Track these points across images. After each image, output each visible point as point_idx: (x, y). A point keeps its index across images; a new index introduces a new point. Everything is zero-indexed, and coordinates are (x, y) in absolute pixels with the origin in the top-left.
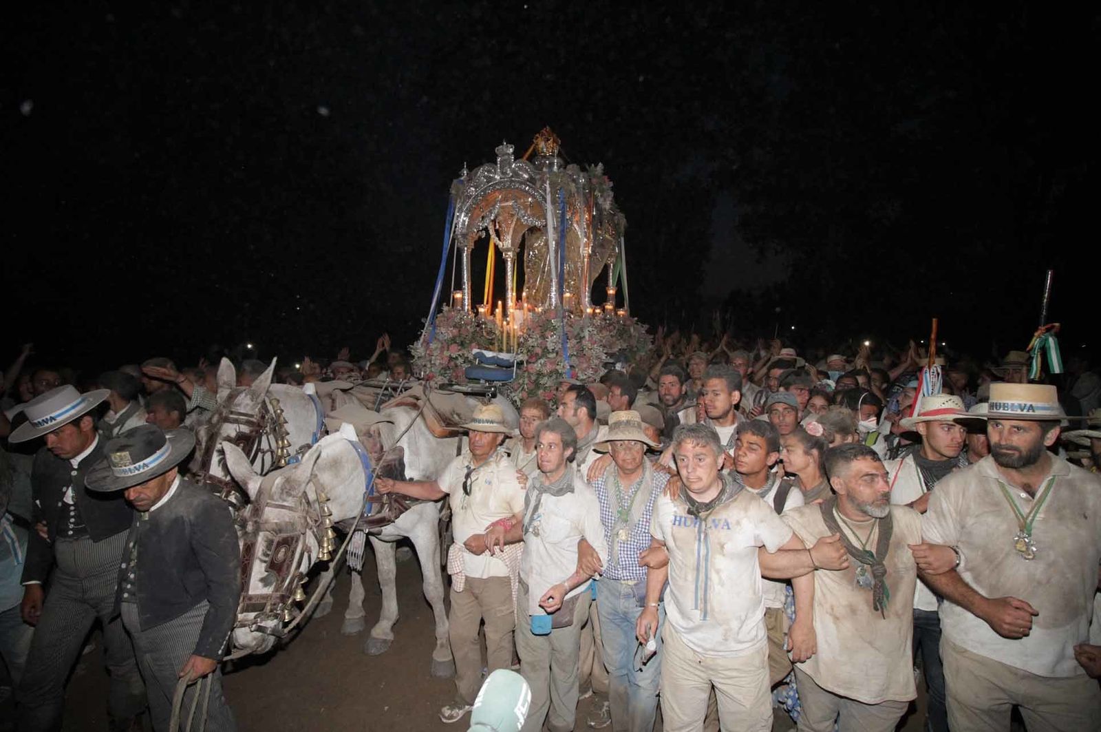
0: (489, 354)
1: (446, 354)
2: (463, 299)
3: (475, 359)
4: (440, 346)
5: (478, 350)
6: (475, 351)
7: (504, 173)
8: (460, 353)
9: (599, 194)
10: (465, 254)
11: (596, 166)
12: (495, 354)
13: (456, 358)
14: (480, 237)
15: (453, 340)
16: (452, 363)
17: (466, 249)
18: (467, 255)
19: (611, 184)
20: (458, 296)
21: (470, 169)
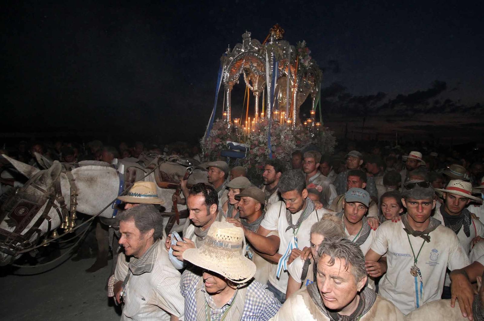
0: (235, 144)
1: (214, 143)
2: (227, 116)
3: (228, 147)
4: (211, 139)
5: (230, 142)
6: (228, 142)
7: (246, 48)
8: (221, 143)
9: (302, 58)
10: (228, 92)
11: (302, 42)
12: (239, 144)
13: (219, 145)
14: (236, 83)
15: (218, 136)
16: (217, 148)
17: (228, 90)
18: (229, 93)
19: (310, 52)
20: (225, 114)
21: (232, 48)
